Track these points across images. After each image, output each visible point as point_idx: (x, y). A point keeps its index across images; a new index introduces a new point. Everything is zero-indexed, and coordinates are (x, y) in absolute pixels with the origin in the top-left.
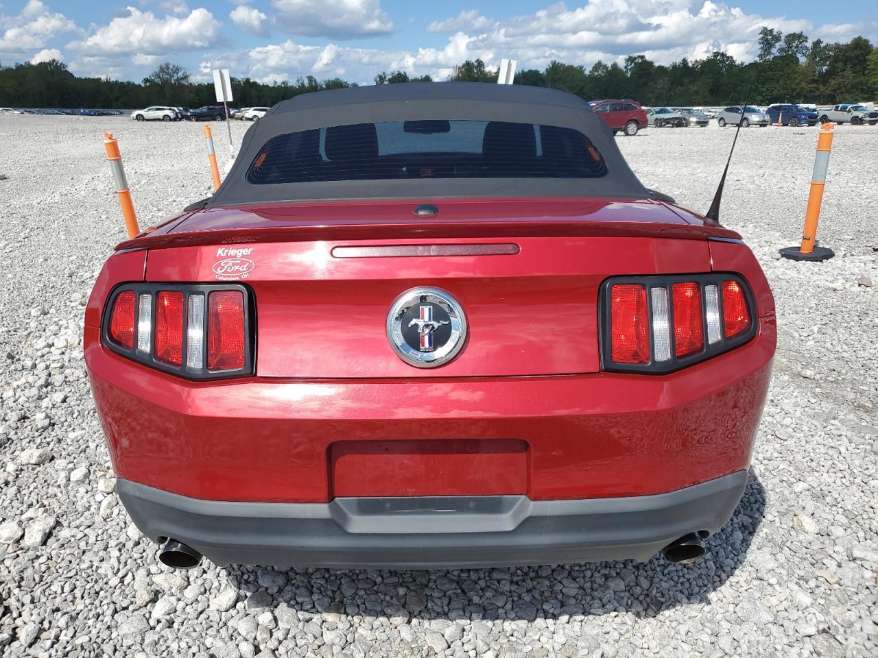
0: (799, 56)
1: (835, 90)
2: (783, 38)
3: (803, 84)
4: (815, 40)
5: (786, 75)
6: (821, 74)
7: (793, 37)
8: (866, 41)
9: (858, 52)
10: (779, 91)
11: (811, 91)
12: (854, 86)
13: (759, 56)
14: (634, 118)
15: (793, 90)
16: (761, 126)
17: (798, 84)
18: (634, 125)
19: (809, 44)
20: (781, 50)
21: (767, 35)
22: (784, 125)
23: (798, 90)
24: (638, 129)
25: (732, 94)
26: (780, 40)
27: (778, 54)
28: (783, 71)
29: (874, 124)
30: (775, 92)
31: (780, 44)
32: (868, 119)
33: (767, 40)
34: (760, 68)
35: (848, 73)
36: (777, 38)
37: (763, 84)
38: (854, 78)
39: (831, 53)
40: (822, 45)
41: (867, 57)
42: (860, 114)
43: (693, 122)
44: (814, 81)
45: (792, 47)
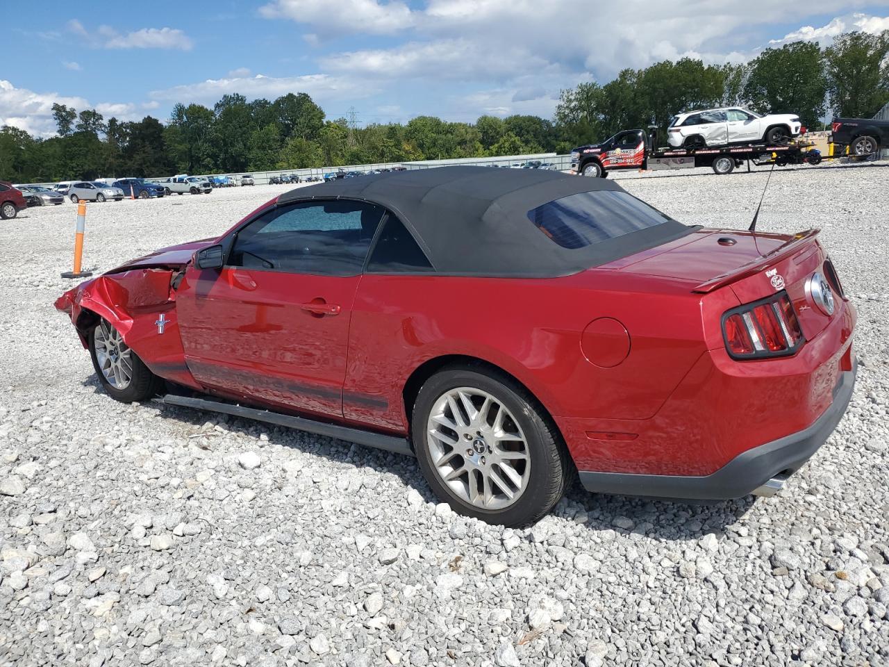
0: (99, 132)
1: (141, 165)
2: (78, 115)
3: (111, 160)
4: (110, 118)
5: (91, 151)
6: (124, 149)
7: (87, 115)
8: (156, 121)
9: (152, 130)
10: (89, 166)
11: (119, 166)
12: (157, 161)
13: (58, 131)
14: (8, 199)
15: (104, 165)
16: (117, 200)
17: (106, 159)
18: (11, 207)
19: (105, 122)
20: (79, 126)
21: (60, 111)
22: (136, 198)
23: (107, 166)
24: (17, 211)
25: (40, 171)
26: (76, 117)
27: (77, 130)
28: (87, 147)
29: (208, 193)
30: (86, 167)
31: (77, 121)
32: (203, 188)
33: (62, 116)
34: (63, 143)
35: (148, 149)
36: (72, 114)
37: (71, 159)
38: (155, 152)
39: (128, 131)
40: (118, 123)
41: (161, 135)
42: (197, 185)
43: (46, 200)
44: (120, 156)
45: (89, 124)
